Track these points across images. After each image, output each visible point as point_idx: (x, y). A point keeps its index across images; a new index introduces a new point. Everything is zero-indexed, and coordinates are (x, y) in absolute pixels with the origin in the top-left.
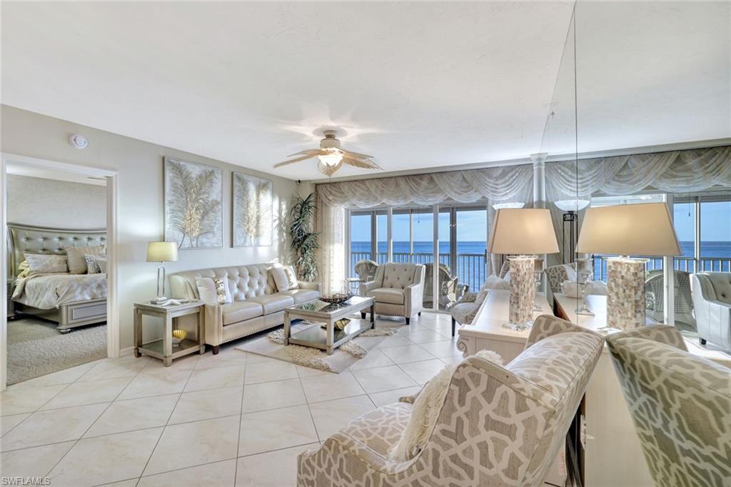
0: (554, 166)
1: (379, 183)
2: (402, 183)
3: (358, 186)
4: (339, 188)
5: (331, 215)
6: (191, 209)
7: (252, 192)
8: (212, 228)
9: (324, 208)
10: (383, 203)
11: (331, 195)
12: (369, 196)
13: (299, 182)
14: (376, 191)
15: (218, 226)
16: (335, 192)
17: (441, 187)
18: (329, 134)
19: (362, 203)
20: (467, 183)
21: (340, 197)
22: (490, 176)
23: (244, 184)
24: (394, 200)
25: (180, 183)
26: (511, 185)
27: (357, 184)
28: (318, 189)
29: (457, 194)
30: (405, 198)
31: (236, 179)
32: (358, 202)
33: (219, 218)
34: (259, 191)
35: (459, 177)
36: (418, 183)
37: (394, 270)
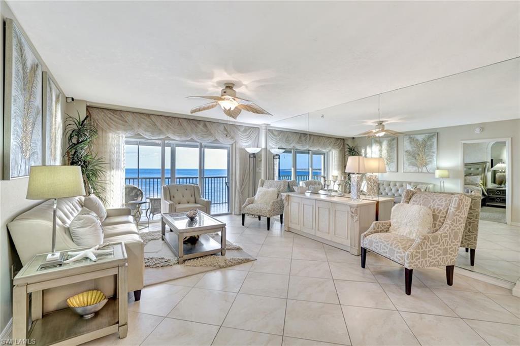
4: (121, 116)
5: (110, 141)
6: (26, 116)
7: (54, 103)
8: (37, 148)
9: (100, 133)
10: (168, 137)
11: (112, 121)
12: (155, 129)
13: (73, 99)
14: (162, 126)
15: (40, 144)
16: (117, 120)
17: (212, 132)
18: (229, 85)
19: (148, 134)
20: (227, 131)
21: (124, 125)
22: (239, 130)
23: (51, 91)
24: (178, 136)
25: (22, 72)
26: (249, 137)
27: (143, 116)
28: (90, 112)
29: (222, 138)
30: (187, 136)
31: (48, 83)
32: (144, 132)
33: (40, 133)
34: (56, 103)
35: (222, 128)
36: (196, 126)
37: (178, 190)
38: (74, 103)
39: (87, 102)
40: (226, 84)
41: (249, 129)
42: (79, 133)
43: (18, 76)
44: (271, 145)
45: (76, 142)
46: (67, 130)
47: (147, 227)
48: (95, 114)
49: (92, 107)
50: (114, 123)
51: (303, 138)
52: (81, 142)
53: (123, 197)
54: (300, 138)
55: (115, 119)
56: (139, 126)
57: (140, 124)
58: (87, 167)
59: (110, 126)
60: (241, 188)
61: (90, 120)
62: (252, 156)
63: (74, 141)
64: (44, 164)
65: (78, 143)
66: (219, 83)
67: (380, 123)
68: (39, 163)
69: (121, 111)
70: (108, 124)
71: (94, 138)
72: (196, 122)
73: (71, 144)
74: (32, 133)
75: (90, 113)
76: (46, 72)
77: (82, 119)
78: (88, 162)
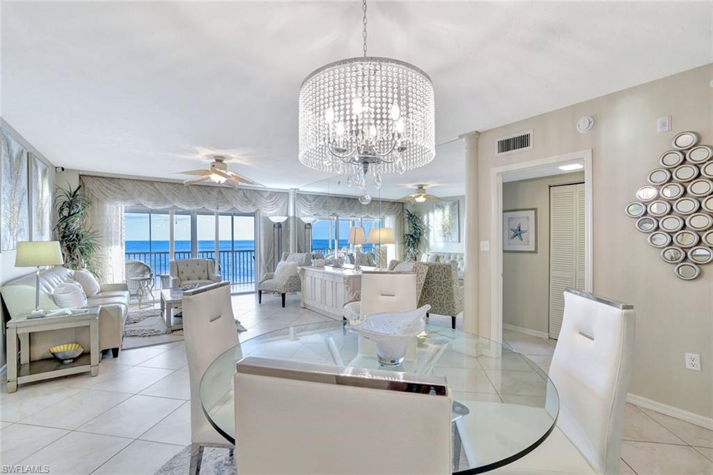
0: (300, 196)
1: (171, 187)
2: (194, 190)
3: (147, 187)
4: (120, 185)
5: (108, 212)
6: (12, 199)
7: (40, 180)
8: (23, 224)
9: (95, 204)
10: (175, 206)
11: (108, 191)
12: (159, 198)
13: (63, 169)
14: (167, 194)
15: (26, 221)
16: (114, 189)
17: (229, 199)
18: (220, 159)
19: (151, 203)
20: (247, 198)
21: (122, 194)
22: (262, 197)
23: (37, 168)
24: (187, 205)
25: (9, 164)
26: (275, 204)
27: (144, 184)
28: (84, 181)
29: (241, 205)
30: (197, 204)
31: (33, 162)
32: (146, 202)
33: (26, 211)
34: (43, 178)
35: (241, 194)
36: (209, 193)
37: (187, 265)
38: (64, 173)
39: (79, 171)
40: (215, 157)
41: (275, 195)
42: (70, 205)
43: (5, 168)
44: (304, 213)
45: (67, 215)
46: (57, 202)
47: (151, 306)
48: (89, 183)
49: (85, 176)
50: (110, 192)
51: (346, 204)
52: (73, 214)
53: (122, 273)
54: (343, 203)
55: (112, 188)
56: (141, 194)
57: (141, 193)
58: (79, 241)
59: (106, 196)
60: (266, 262)
61: (84, 190)
62: (277, 226)
63: (65, 213)
64: (31, 240)
65: (70, 215)
66: (209, 157)
67: (421, 187)
68: (26, 238)
69: (119, 179)
70: (104, 194)
71: (87, 209)
72: (208, 189)
73: (62, 217)
74: (18, 213)
75: (83, 183)
76: (31, 153)
77: (73, 190)
78: (81, 236)
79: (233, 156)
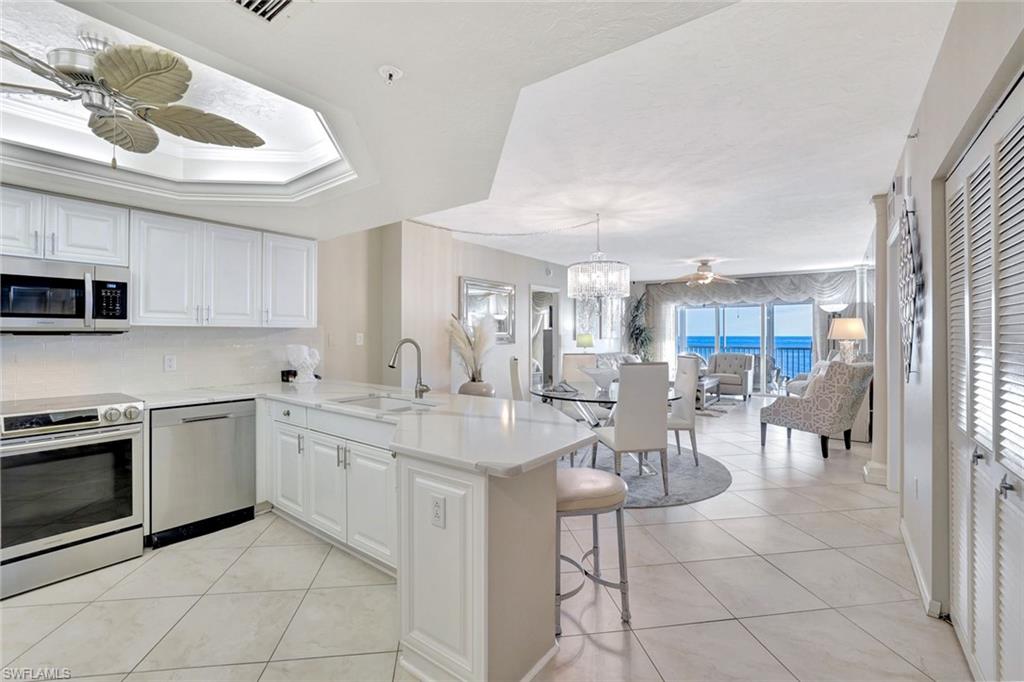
4: (671, 289)
9: (655, 306)
13: (634, 283)
18: (704, 262)
20: (795, 285)
26: (836, 288)
28: (648, 288)
29: (788, 295)
35: (787, 281)
37: (726, 359)
40: (701, 262)
41: (836, 276)
42: (637, 309)
46: (631, 307)
48: (653, 291)
49: (650, 284)
61: (647, 295)
69: (671, 284)
70: (660, 297)
77: (640, 297)
79: (710, 258)
